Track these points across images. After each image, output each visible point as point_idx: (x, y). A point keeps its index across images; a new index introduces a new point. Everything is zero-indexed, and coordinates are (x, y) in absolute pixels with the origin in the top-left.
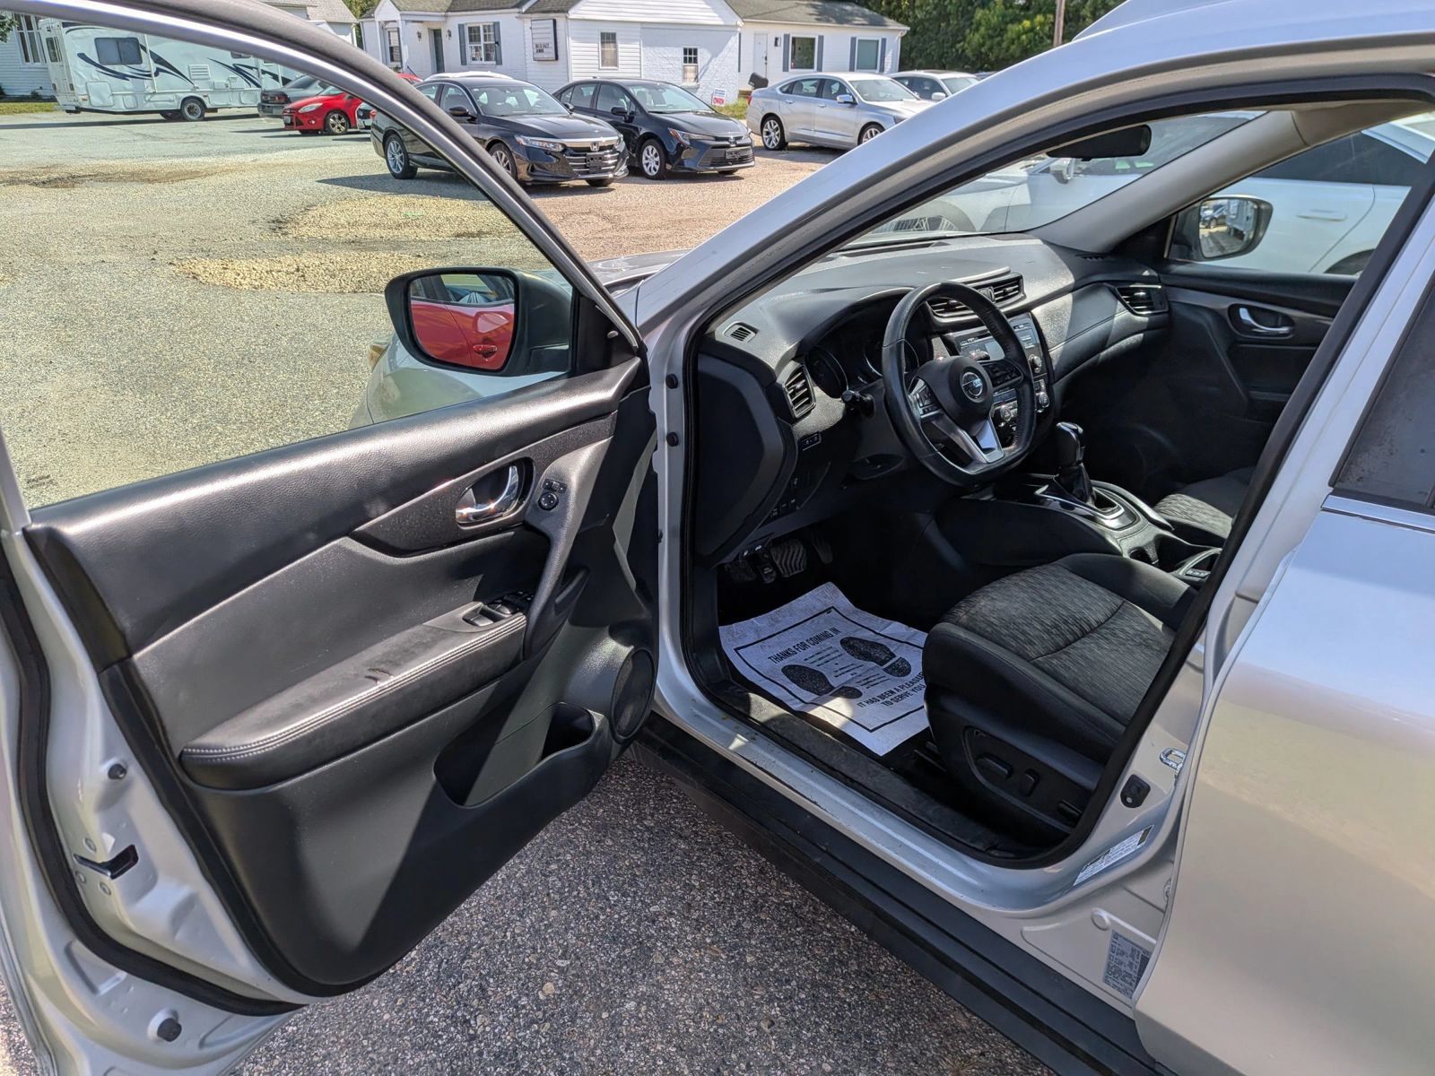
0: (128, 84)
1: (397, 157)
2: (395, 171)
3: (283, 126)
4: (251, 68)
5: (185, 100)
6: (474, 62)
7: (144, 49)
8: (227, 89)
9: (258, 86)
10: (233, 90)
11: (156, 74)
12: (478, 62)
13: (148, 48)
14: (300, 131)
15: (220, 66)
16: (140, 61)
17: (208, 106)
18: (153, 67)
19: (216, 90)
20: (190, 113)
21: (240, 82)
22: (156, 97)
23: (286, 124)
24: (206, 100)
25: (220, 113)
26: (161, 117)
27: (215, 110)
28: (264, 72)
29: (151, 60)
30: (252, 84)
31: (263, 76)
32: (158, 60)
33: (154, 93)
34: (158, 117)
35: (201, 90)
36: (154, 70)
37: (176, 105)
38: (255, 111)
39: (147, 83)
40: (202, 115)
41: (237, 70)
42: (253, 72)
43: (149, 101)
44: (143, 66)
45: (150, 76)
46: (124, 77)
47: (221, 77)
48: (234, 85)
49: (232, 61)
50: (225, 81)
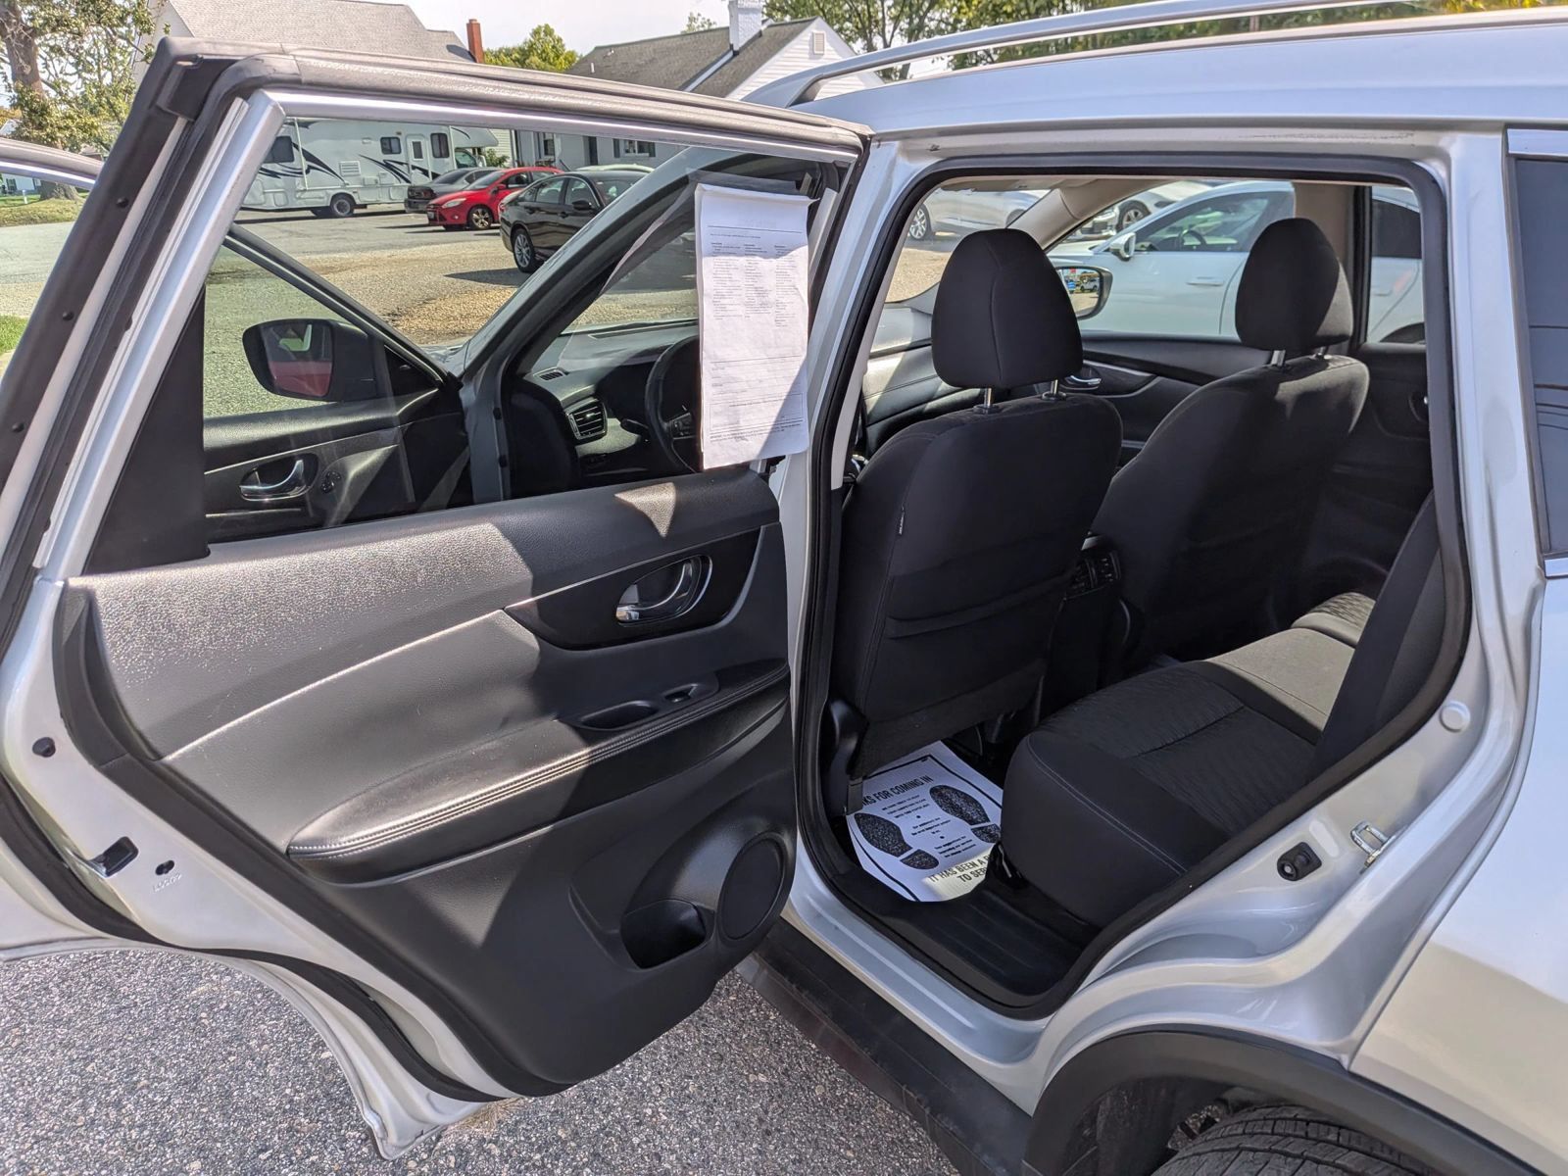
0: (279, 182)
1: (524, 251)
2: (522, 265)
3: (427, 222)
4: (401, 164)
5: (335, 197)
6: (627, 155)
7: (297, 147)
8: (377, 185)
9: (407, 181)
10: (382, 186)
11: (307, 172)
12: (632, 154)
13: (300, 146)
14: (444, 226)
15: (371, 162)
16: (291, 159)
17: (358, 202)
18: (305, 164)
19: (366, 186)
20: (339, 210)
21: (390, 178)
22: (306, 195)
23: (430, 219)
24: (355, 196)
25: (370, 209)
26: (312, 215)
27: (364, 206)
28: (414, 168)
29: (303, 158)
30: (402, 180)
31: (413, 171)
32: (309, 157)
33: (305, 190)
34: (309, 213)
35: (352, 186)
36: (305, 168)
37: (326, 202)
38: (402, 207)
39: (298, 180)
40: (351, 211)
41: (387, 166)
42: (403, 168)
43: (300, 198)
44: (295, 164)
45: (301, 173)
46: (274, 174)
47: (371, 174)
48: (384, 181)
49: (382, 157)
50: (375, 177)
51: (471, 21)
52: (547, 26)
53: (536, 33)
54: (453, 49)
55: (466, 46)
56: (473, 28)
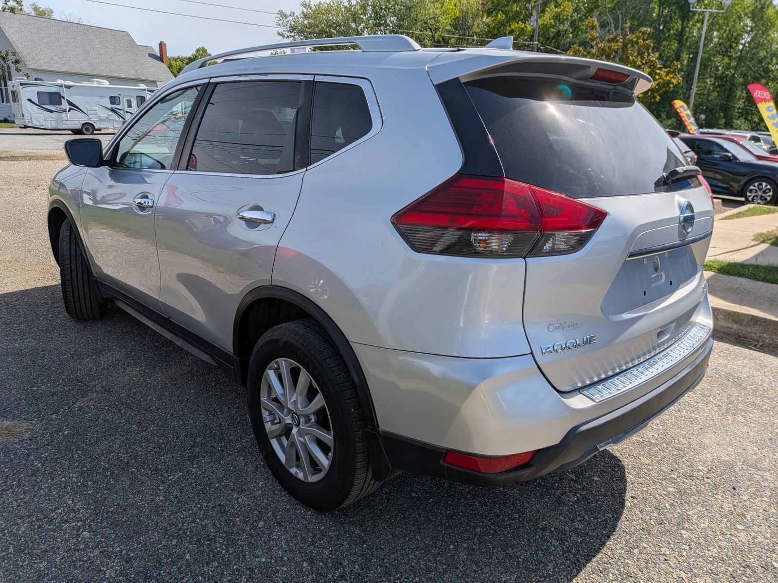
0: (53, 115)
4: (120, 110)
5: (84, 125)
7: (64, 98)
8: (107, 120)
9: (123, 119)
10: (110, 120)
11: (69, 111)
13: (65, 98)
15: (104, 108)
16: (61, 104)
17: (96, 127)
18: (68, 107)
19: (101, 120)
20: (86, 131)
21: (114, 117)
22: (68, 122)
24: (95, 125)
25: (103, 131)
26: (71, 133)
27: (100, 130)
28: (127, 112)
29: (67, 104)
30: (120, 118)
31: (126, 114)
32: (70, 103)
33: (68, 120)
35: (93, 120)
36: (68, 109)
37: (79, 127)
39: (64, 115)
40: (93, 132)
41: (113, 110)
42: (121, 112)
43: (64, 124)
44: (62, 107)
45: (66, 111)
46: (51, 111)
47: (104, 114)
48: (111, 118)
49: (110, 106)
50: (106, 116)
51: (161, 42)
52: (203, 48)
53: (198, 51)
54: (152, 56)
55: (159, 55)
56: (162, 46)
